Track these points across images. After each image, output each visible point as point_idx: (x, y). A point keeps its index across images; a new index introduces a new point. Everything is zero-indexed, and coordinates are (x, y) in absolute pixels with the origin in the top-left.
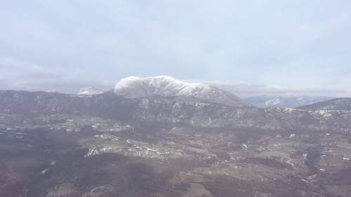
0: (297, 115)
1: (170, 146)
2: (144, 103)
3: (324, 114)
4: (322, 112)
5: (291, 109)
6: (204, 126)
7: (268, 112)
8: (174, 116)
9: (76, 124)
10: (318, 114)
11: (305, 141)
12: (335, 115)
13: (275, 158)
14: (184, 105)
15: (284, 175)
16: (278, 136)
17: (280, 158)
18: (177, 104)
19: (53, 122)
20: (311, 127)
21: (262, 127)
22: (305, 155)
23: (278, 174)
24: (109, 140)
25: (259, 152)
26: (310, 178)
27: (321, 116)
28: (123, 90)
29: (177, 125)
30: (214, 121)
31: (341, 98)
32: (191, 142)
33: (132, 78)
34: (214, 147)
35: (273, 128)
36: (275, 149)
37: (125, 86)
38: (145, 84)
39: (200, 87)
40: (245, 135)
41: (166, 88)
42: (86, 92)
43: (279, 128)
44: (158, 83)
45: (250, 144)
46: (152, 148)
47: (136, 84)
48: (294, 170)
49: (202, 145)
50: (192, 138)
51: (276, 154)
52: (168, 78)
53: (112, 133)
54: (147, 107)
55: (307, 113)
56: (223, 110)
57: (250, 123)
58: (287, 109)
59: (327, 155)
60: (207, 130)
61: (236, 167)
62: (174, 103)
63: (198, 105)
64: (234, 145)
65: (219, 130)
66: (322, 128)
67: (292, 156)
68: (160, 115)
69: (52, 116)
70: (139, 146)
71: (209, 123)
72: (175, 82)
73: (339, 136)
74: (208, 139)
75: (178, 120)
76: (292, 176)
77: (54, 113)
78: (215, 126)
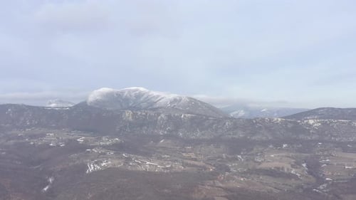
0: (287, 124)
1: (166, 160)
2: (127, 115)
3: (313, 124)
4: (311, 122)
5: (279, 119)
6: (194, 137)
7: (256, 123)
8: (161, 128)
9: (58, 138)
10: (307, 123)
11: (300, 151)
12: (324, 124)
13: (278, 168)
14: (169, 117)
15: (294, 186)
16: (271, 146)
17: (283, 168)
18: (163, 116)
19: (32, 136)
20: (301, 136)
21: (253, 138)
22: (304, 165)
23: (287, 185)
24: (105, 154)
25: (260, 163)
26: (321, 187)
27: (310, 126)
28: (97, 102)
29: (166, 137)
30: (203, 132)
31: (323, 108)
32: (184, 154)
33: (105, 90)
34: (209, 159)
35: (264, 138)
36: (273, 159)
37: (98, 98)
38: (119, 95)
39: (178, 98)
40: (236, 146)
41: (142, 99)
42: (53, 105)
43: (270, 138)
44: (133, 94)
45: (245, 155)
46: (150, 161)
47: (109, 95)
48: (301, 180)
49: (195, 157)
50: (183, 150)
51: (277, 164)
52: (142, 89)
53: (104, 147)
54: (130, 118)
55: (295, 123)
56: (211, 122)
57: (240, 134)
58: (276, 119)
59: (327, 164)
60: (197, 142)
61: (242, 179)
62: (159, 114)
63: (185, 116)
64: (230, 156)
65: (209, 142)
66: (313, 137)
67: (292, 166)
68: (146, 128)
69: (27, 130)
70: (137, 159)
71: (198, 134)
72: (150, 94)
73: (332, 145)
74: (200, 151)
75: (166, 132)
76: (302, 187)
77: (29, 127)
78: (205, 137)
